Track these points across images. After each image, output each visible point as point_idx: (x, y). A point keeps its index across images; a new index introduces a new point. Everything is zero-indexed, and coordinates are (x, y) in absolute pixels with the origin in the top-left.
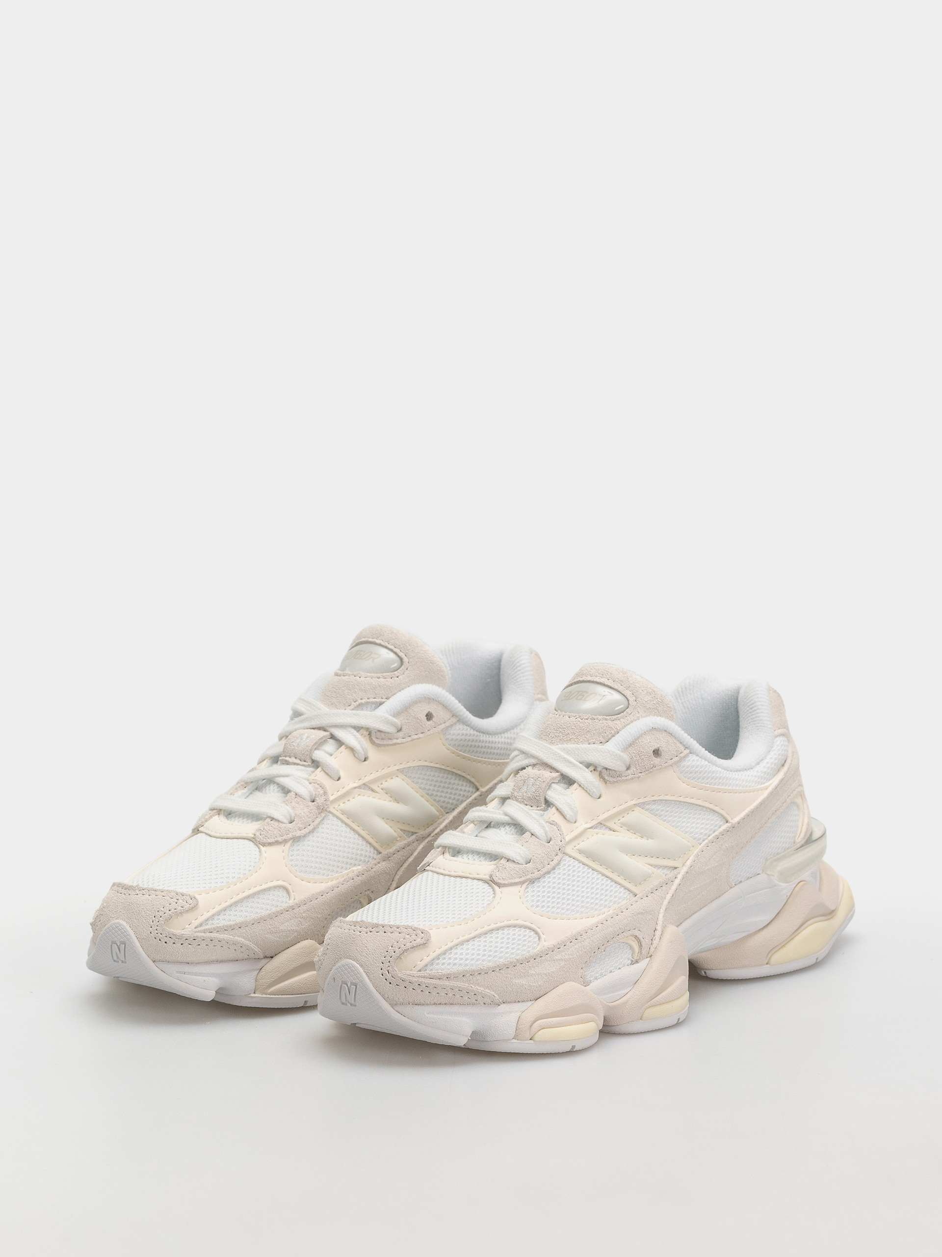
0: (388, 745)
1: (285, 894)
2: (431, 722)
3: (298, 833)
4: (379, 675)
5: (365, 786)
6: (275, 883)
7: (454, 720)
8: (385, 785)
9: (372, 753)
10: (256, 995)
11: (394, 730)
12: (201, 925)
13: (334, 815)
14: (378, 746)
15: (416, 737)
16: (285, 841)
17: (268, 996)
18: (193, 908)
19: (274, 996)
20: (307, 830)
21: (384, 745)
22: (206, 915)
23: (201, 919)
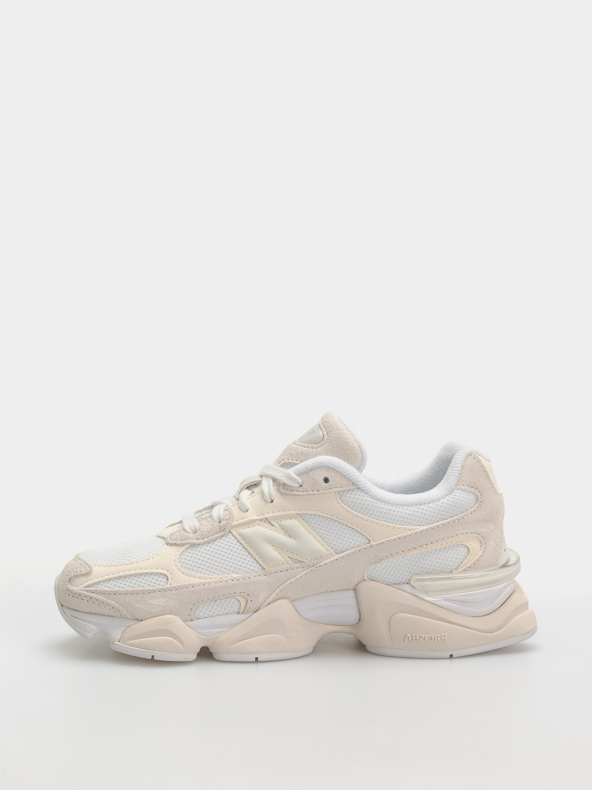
0: (291, 495)
1: (165, 580)
2: (327, 484)
3: (195, 541)
4: (305, 445)
5: (267, 520)
6: (160, 571)
7: (352, 487)
8: (284, 522)
9: (278, 499)
10: (119, 643)
11: (297, 485)
12: (89, 586)
13: (233, 535)
14: (281, 493)
15: (312, 492)
16: (182, 545)
17: (126, 646)
18: (88, 574)
19: (129, 647)
20: (202, 541)
21: (287, 495)
22: (95, 580)
23: (91, 582)
